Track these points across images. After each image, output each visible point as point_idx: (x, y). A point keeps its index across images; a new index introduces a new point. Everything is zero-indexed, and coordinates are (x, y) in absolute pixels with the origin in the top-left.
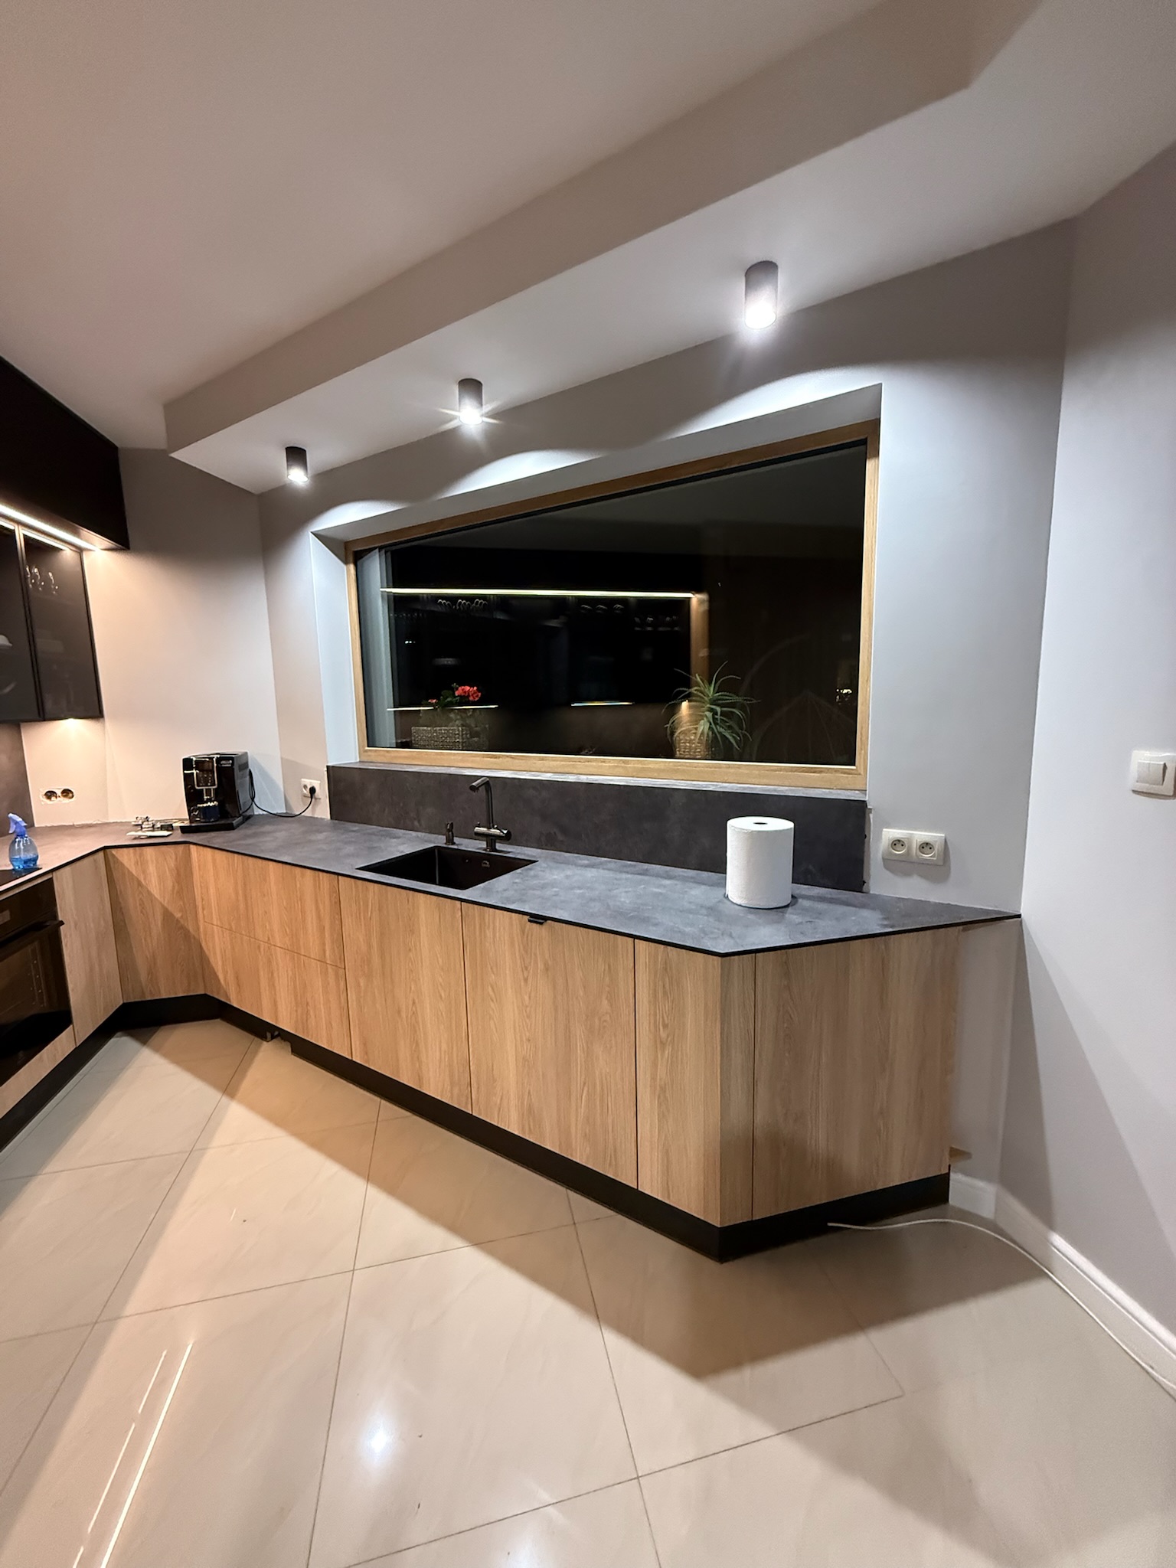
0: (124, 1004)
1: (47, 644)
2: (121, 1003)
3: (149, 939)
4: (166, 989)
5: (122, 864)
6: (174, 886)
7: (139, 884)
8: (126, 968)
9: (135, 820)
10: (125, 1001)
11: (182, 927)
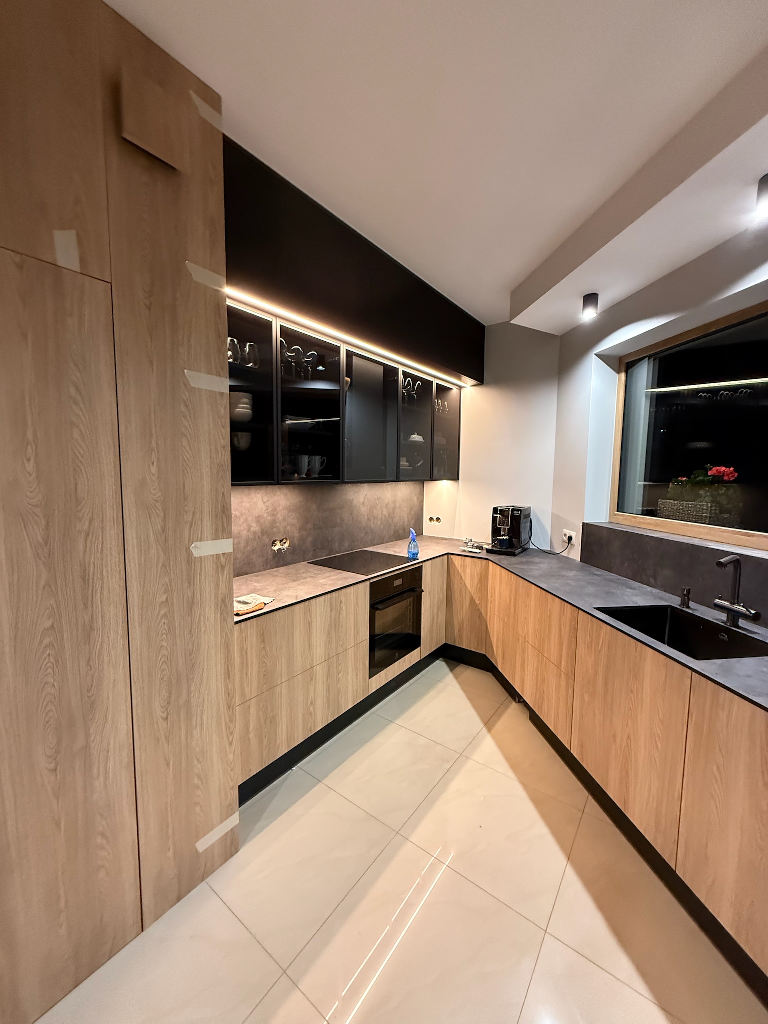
0: (445, 644)
1: (440, 440)
2: (444, 643)
3: (462, 612)
4: (465, 644)
5: (455, 565)
6: (478, 584)
7: (461, 578)
8: (449, 624)
9: (465, 539)
10: (447, 643)
11: (479, 610)
